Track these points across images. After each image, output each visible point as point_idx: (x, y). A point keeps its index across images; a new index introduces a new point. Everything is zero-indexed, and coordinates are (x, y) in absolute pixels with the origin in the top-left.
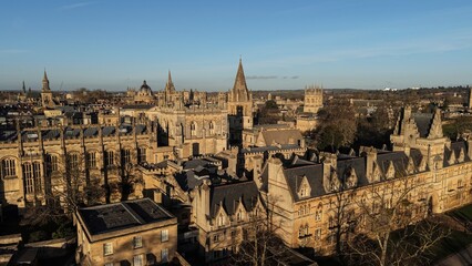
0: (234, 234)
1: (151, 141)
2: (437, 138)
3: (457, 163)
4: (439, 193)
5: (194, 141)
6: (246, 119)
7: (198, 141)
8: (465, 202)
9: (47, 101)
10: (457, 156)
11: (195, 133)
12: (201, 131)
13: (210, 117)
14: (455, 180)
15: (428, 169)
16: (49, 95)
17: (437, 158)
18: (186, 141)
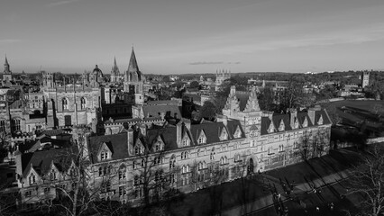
0: (47, 190)
1: (24, 114)
2: (253, 111)
3: (277, 131)
4: (259, 156)
5: (66, 114)
6: (137, 96)
7: (70, 114)
8: (288, 164)
9: (5, 82)
10: (277, 125)
11: (67, 107)
12: (72, 106)
13: (82, 94)
14: (276, 145)
15: (243, 136)
16: (10, 77)
17: (254, 127)
18: (57, 114)
